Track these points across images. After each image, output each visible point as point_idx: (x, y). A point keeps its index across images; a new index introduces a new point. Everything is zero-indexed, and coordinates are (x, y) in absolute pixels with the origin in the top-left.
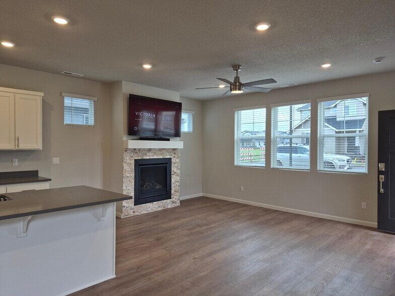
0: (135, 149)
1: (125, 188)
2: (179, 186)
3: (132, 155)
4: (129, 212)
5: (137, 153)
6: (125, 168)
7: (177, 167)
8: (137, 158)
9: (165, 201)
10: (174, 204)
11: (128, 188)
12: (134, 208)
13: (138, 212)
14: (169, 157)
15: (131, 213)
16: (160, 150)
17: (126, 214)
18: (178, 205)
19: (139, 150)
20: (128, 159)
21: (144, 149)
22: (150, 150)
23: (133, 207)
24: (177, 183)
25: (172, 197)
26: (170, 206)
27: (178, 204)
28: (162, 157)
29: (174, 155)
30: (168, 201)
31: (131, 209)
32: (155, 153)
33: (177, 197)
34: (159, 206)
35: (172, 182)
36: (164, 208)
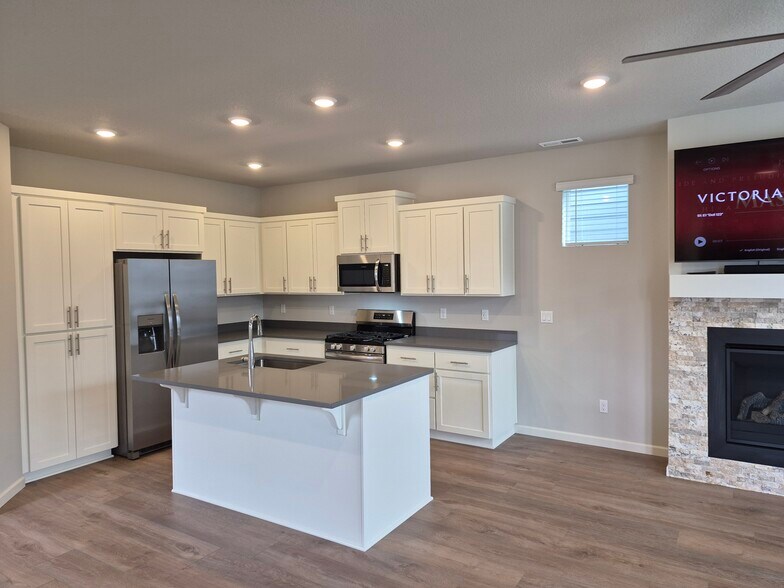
0: (708, 299)
1: (675, 401)
3: (699, 314)
4: (689, 466)
5: (716, 310)
6: (673, 348)
8: (717, 325)
11: (686, 403)
12: (708, 463)
13: (723, 477)
15: (697, 473)
17: (682, 470)
19: (726, 302)
20: (684, 324)
21: (745, 302)
22: (770, 303)
23: (704, 459)
31: (697, 462)
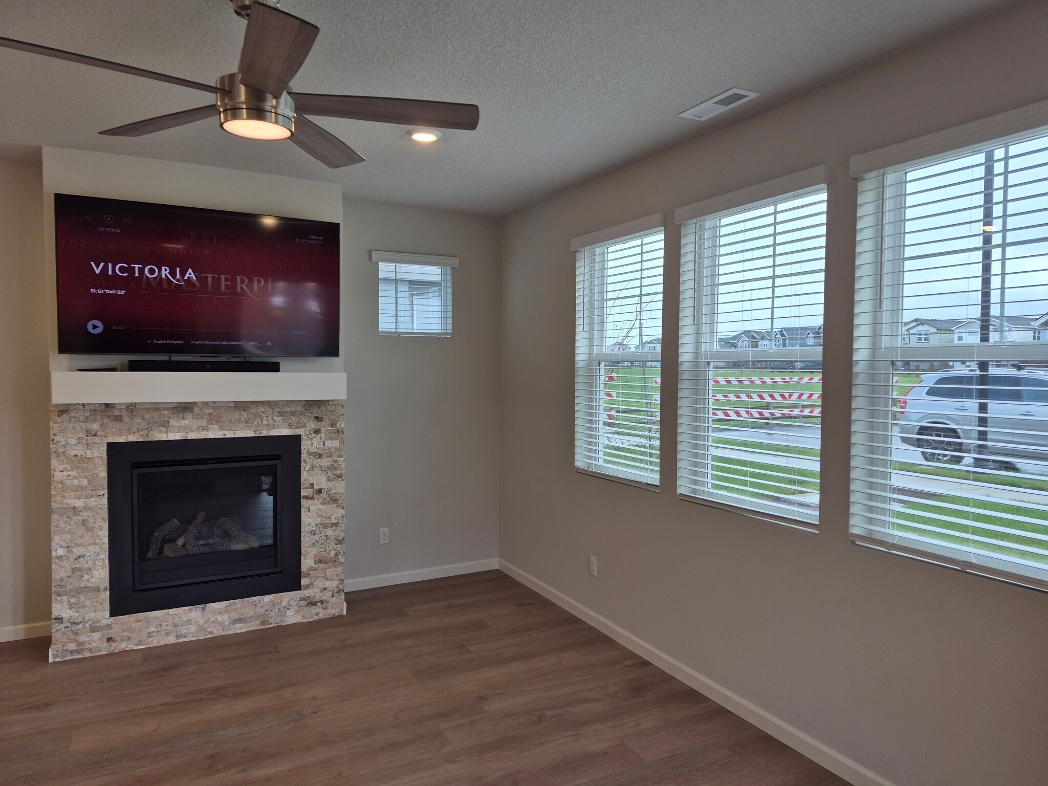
0: (107, 405)
1: (61, 552)
2: (339, 542)
3: (95, 426)
4: (82, 638)
5: (118, 419)
6: (58, 476)
7: (332, 468)
8: (121, 440)
9: (267, 598)
10: (314, 610)
11: (77, 551)
12: (109, 627)
13: (129, 639)
14: (286, 432)
15: (96, 644)
16: (240, 406)
17: (72, 646)
18: (333, 612)
19: (132, 408)
20: (73, 441)
21: (156, 407)
22: (185, 408)
23: (104, 622)
24: (329, 532)
25: (304, 582)
26: (292, 618)
27: (339, 607)
28: (249, 434)
29: (312, 425)
30: (285, 598)
31: (94, 629)
32: (214, 419)
33: (332, 584)
34: (235, 615)
35: (304, 528)
36: (262, 623)
